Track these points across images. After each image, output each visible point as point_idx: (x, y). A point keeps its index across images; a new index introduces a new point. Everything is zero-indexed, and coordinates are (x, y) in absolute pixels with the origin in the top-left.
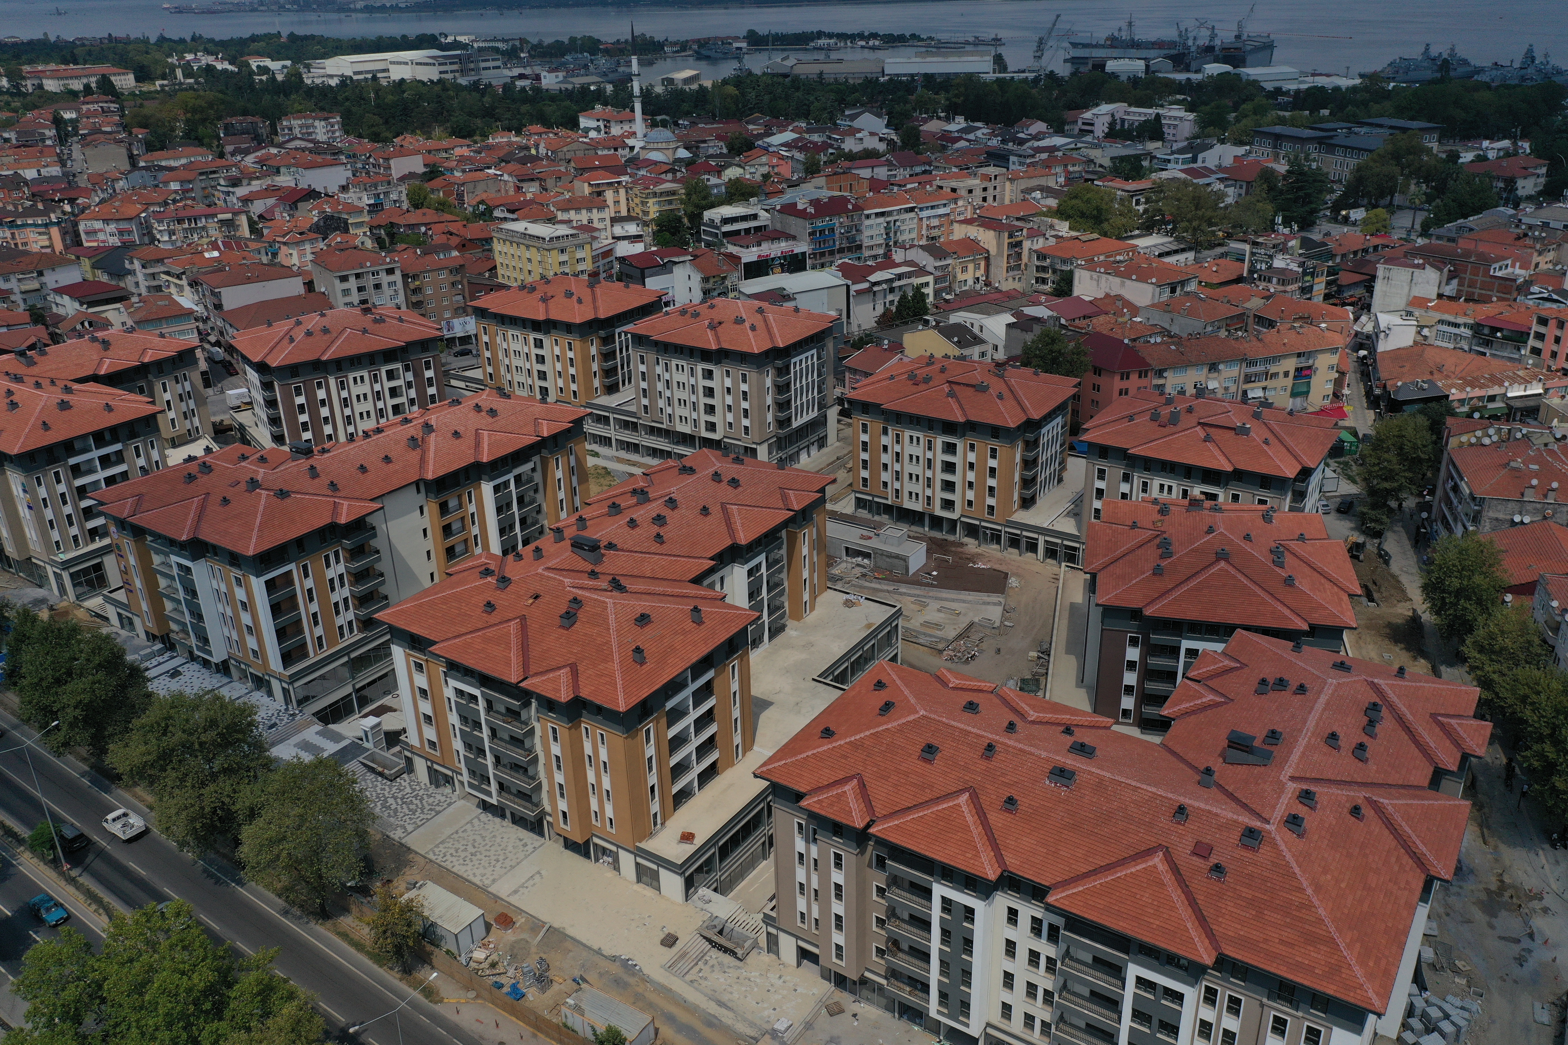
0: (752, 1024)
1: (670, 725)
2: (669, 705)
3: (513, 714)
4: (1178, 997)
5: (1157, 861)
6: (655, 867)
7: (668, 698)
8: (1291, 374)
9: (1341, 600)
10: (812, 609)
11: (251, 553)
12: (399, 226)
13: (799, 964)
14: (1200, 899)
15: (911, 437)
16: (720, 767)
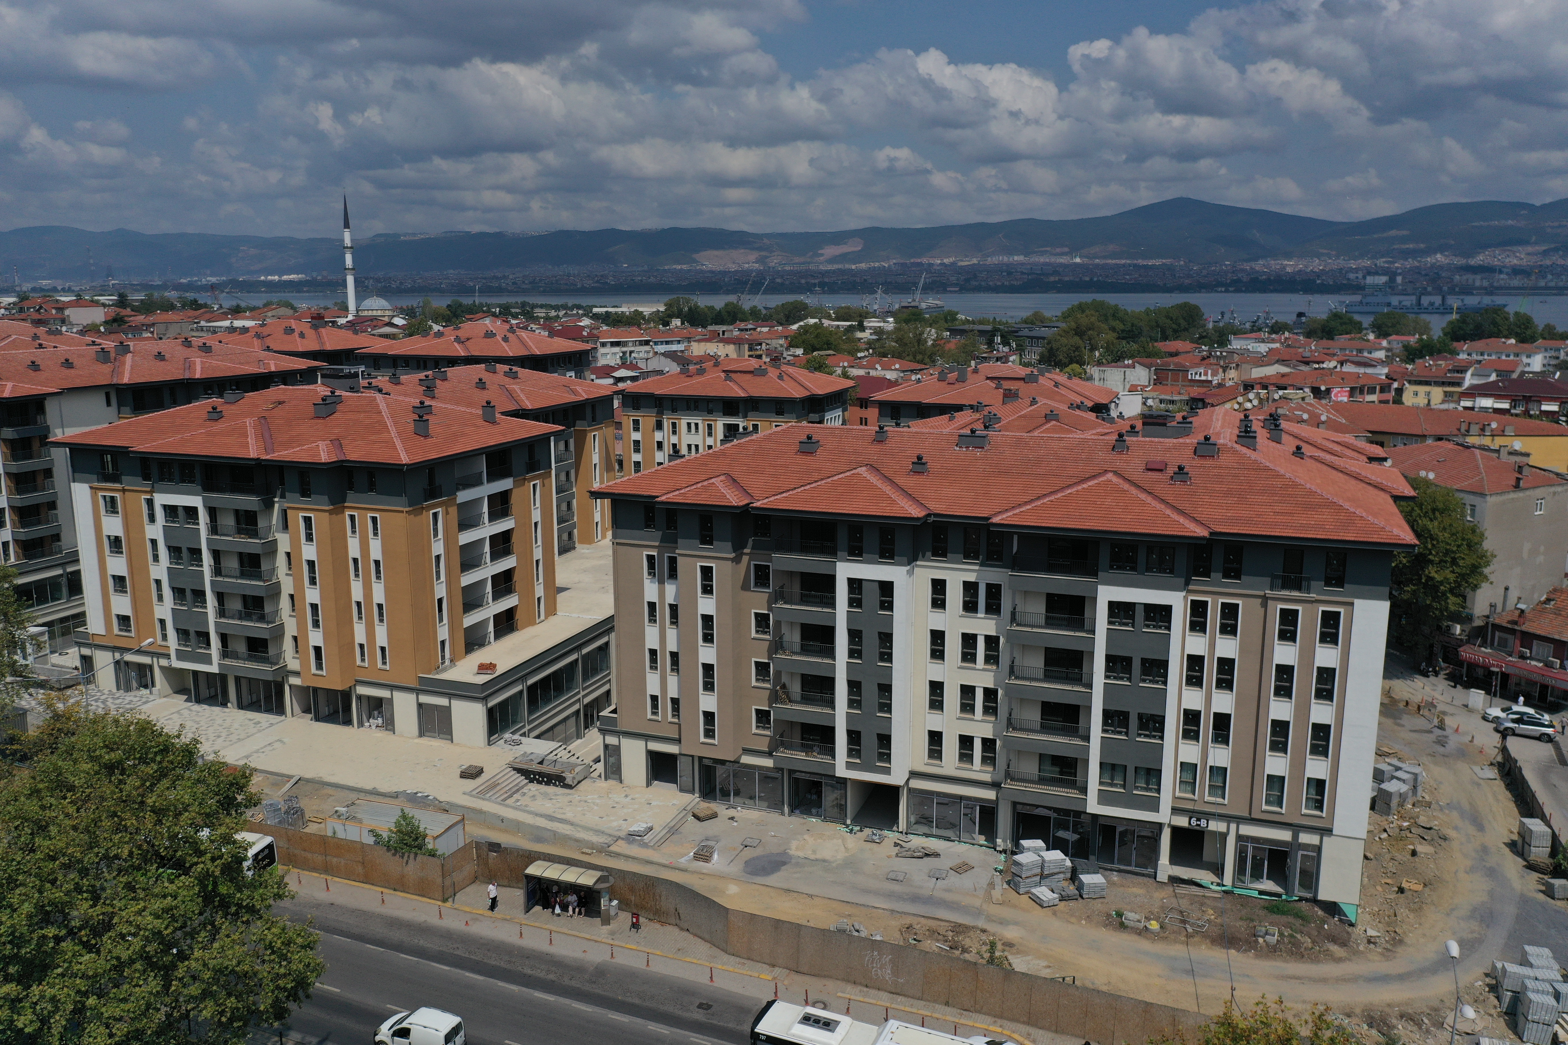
0: (599, 832)
1: (461, 527)
2: (461, 496)
5: (1107, 476)
6: (443, 701)
7: (461, 488)
13: (649, 784)
15: (689, 425)
16: (519, 616)
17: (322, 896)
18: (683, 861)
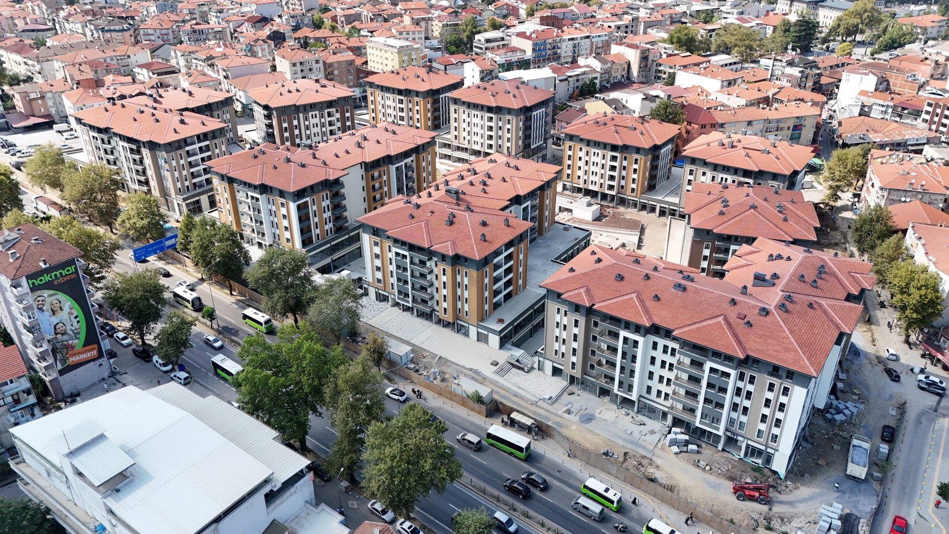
0: (534, 396)
1: (495, 270)
2: (495, 261)
3: (422, 263)
4: (728, 375)
5: (720, 319)
6: (486, 333)
7: (495, 258)
8: (791, 129)
9: (809, 229)
10: (549, 231)
11: (292, 190)
12: (310, 38)
13: (553, 375)
14: (740, 335)
15: (594, 153)
16: (513, 293)
17: (450, 409)
18: (560, 412)
